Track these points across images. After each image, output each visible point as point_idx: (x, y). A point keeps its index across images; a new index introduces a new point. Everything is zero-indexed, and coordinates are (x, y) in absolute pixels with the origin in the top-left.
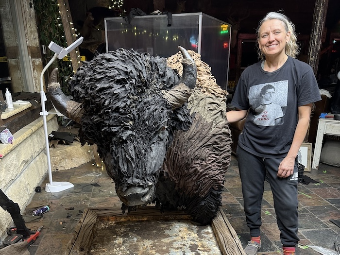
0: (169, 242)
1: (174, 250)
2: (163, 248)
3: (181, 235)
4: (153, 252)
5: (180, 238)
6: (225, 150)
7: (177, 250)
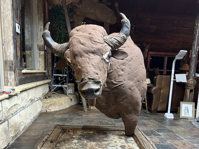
0: (107, 143)
1: (111, 147)
2: (103, 146)
3: (114, 140)
4: (97, 147)
5: (114, 142)
7: (112, 147)
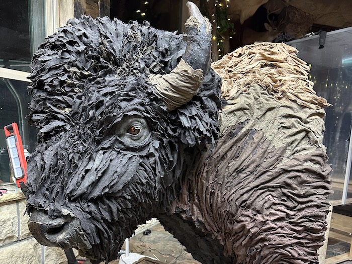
6: (310, 204)
